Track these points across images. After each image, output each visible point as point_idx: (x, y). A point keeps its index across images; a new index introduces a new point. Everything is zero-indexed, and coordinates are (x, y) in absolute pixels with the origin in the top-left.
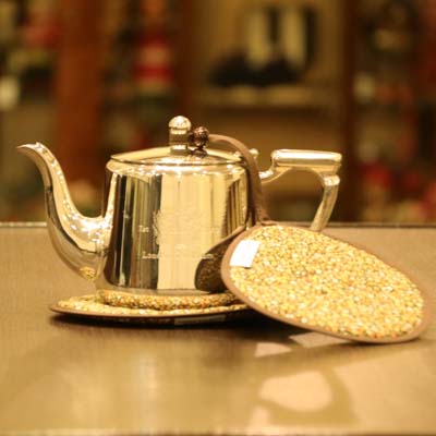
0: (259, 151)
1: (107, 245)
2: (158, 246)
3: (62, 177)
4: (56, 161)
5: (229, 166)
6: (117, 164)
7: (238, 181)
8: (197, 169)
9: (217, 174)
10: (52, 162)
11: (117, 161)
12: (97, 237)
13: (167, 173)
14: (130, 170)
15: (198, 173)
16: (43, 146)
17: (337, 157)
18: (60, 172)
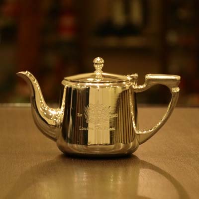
0: (138, 74)
1: (62, 122)
2: (88, 124)
3: (39, 88)
4: (36, 81)
5: (124, 83)
6: (67, 82)
7: (128, 90)
8: (108, 84)
9: (118, 87)
10: (34, 81)
11: (67, 80)
12: (57, 118)
13: (92, 86)
14: (73, 85)
15: (108, 86)
16: (29, 73)
17: (178, 78)
18: (38, 85)
